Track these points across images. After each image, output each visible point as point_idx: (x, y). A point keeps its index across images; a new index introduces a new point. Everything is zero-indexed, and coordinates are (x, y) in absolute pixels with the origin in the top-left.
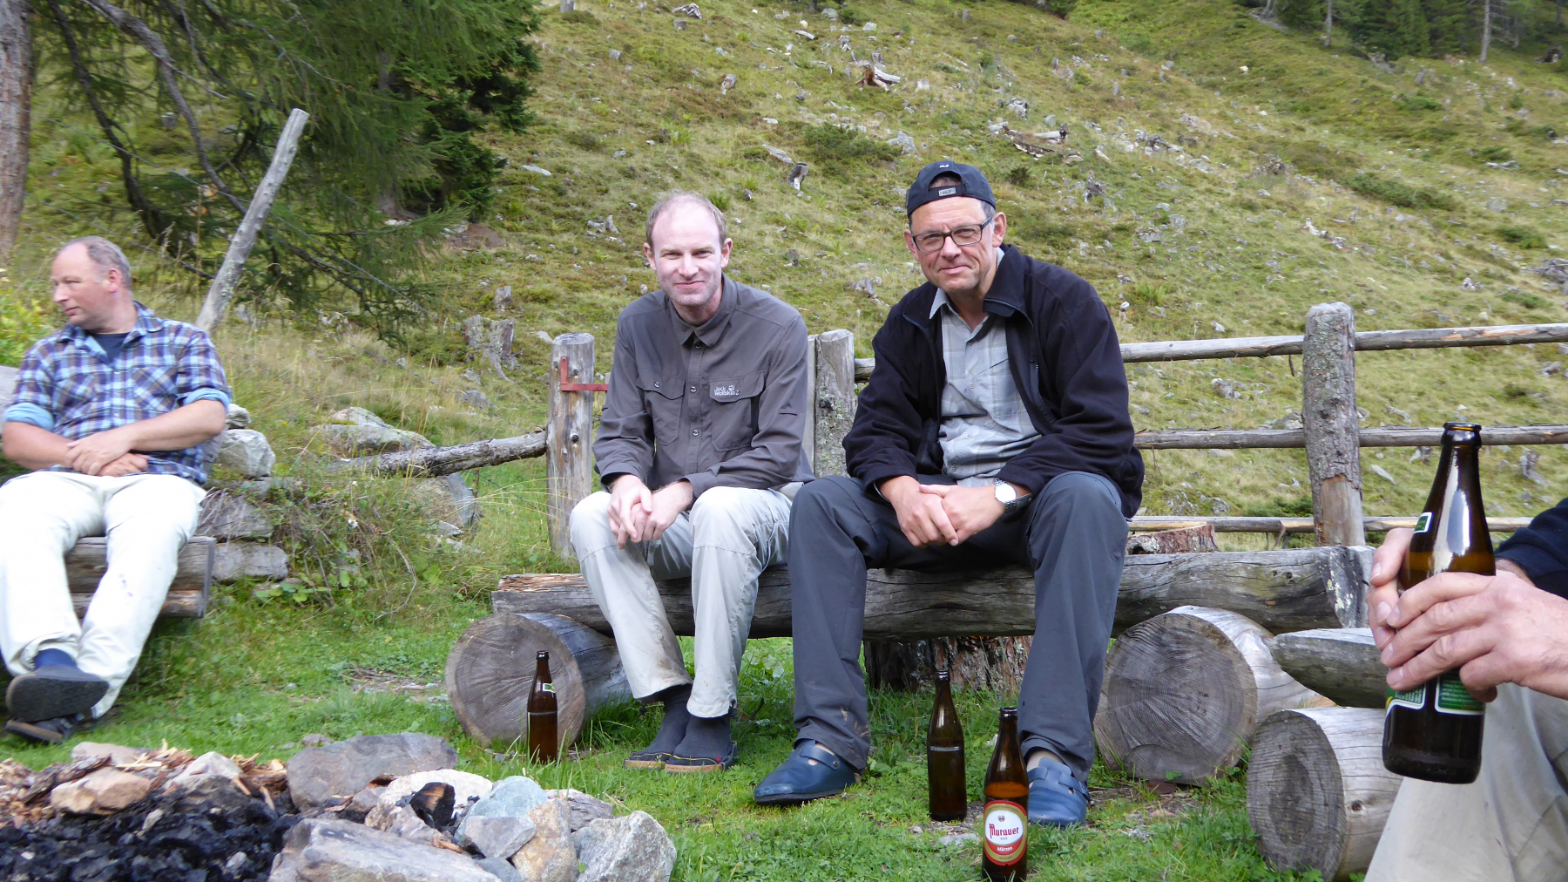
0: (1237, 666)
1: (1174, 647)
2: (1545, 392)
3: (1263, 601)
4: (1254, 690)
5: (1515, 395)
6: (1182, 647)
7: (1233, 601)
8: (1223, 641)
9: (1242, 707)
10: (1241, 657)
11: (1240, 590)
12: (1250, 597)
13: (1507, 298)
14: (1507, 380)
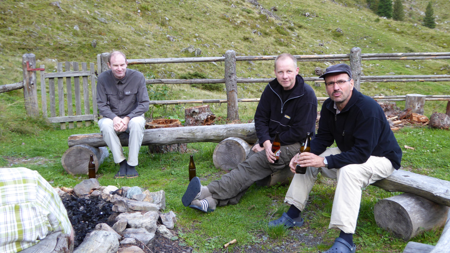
0: (242, 149)
1: (229, 146)
2: (253, 38)
3: (244, 136)
4: (245, 153)
5: (246, 39)
6: (231, 146)
7: (239, 136)
8: (239, 144)
9: (243, 156)
10: (242, 147)
11: (240, 133)
12: (242, 135)
13: (243, 10)
14: (244, 35)
